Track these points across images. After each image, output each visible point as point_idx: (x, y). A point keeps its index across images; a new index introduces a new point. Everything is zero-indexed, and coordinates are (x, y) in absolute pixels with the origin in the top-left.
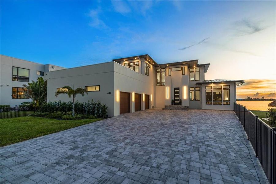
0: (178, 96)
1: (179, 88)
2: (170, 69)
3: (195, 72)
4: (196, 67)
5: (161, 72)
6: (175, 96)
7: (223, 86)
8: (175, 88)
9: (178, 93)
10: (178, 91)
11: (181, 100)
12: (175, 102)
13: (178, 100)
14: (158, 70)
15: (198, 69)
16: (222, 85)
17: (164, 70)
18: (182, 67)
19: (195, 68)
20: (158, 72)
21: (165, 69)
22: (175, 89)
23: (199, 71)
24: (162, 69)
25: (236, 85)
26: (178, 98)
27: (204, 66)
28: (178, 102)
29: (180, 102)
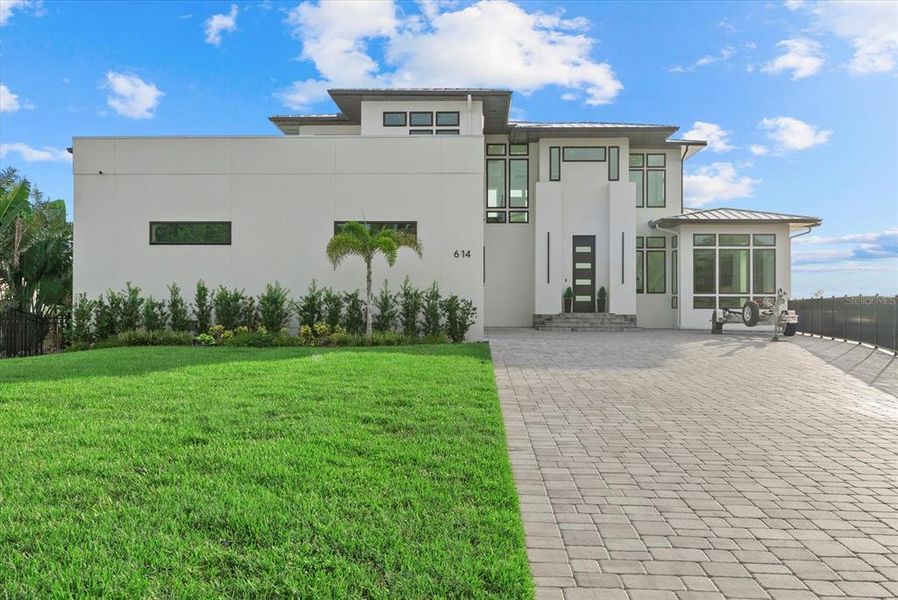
0: (590, 274)
1: (594, 237)
2: (555, 152)
3: (646, 168)
5: (508, 157)
6: (577, 274)
7: (754, 236)
8: (574, 237)
9: (591, 258)
10: (588, 249)
11: (602, 289)
12: (574, 299)
13: (590, 290)
16: (751, 231)
17: (523, 150)
18: (607, 146)
19: (645, 153)
20: (497, 157)
21: (525, 147)
22: (578, 240)
23: (663, 168)
24: (511, 144)
25: (791, 234)
26: (588, 282)
27: (684, 148)
28: (588, 298)
29: (597, 297)
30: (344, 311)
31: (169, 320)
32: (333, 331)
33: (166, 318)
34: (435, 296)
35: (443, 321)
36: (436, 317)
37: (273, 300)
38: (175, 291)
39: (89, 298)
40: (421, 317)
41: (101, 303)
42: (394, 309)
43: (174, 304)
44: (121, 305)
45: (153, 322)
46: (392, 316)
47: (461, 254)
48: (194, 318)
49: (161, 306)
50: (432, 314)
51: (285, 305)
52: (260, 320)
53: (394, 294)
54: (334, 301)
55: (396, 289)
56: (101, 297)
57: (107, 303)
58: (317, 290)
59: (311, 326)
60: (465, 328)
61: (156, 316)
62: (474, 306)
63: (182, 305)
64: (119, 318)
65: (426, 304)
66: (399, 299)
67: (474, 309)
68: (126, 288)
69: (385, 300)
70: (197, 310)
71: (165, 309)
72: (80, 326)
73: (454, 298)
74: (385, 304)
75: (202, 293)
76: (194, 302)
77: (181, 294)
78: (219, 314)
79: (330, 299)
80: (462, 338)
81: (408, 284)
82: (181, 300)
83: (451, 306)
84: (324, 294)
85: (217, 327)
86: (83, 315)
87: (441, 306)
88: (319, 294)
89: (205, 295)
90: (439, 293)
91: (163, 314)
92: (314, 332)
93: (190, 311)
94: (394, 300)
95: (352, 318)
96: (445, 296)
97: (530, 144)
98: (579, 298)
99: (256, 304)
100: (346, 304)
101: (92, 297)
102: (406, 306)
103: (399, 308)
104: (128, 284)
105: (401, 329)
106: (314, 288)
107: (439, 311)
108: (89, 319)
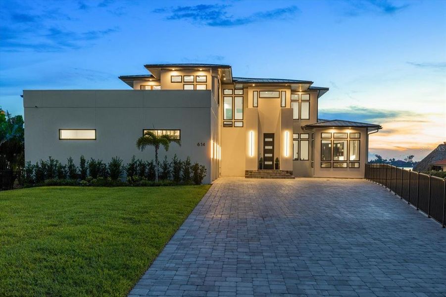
0: (272, 151)
1: (274, 134)
2: (256, 93)
3: (300, 101)
4: (302, 92)
5: (233, 96)
6: (266, 151)
7: (350, 133)
8: (264, 134)
9: (272, 144)
10: (271, 140)
11: (277, 159)
13: (271, 159)
14: (227, 92)
15: (307, 97)
16: (349, 131)
17: (241, 92)
18: (280, 90)
19: (300, 93)
20: (228, 96)
22: (266, 135)
23: (309, 101)
24: (235, 89)
25: (369, 133)
26: (271, 155)
27: (318, 91)
28: (271, 163)
29: (275, 163)
30: (147, 170)
31: (68, 174)
32: (141, 179)
33: (67, 173)
34: (188, 163)
35: (192, 175)
36: (189, 173)
37: (115, 165)
38: (71, 161)
39: (32, 164)
40: (182, 173)
41: (37, 166)
42: (170, 169)
43: (70, 167)
44: (47, 167)
45: (61, 175)
46: (169, 172)
47: (200, 144)
48: (80, 173)
49: (64, 167)
50: (187, 172)
51: (121, 168)
52: (109, 174)
53: (170, 162)
54: (143, 166)
55: (170, 161)
56: (37, 163)
57: (40, 166)
58: (135, 161)
59: (131, 177)
60: (202, 178)
61: (62, 172)
62: (205, 168)
63: (74, 167)
64: (46, 173)
65: (184, 167)
66: (172, 165)
67: (206, 170)
68: (49, 160)
69: (165, 165)
70: (81, 169)
71: (66, 169)
72: (28, 176)
73: (197, 164)
74: (165, 167)
75: (83, 162)
76: (79, 166)
77: (74, 162)
78: (91, 171)
79: (140, 164)
80: (201, 182)
81: (176, 158)
82: (73, 165)
83: (196, 168)
84: (138, 163)
85: (89, 177)
86: (29, 171)
87: (191, 168)
88: (136, 162)
89: (84, 163)
90: (190, 162)
91: (65, 171)
92: (133, 180)
93: (78, 170)
94: (170, 166)
95: (150, 173)
96: (193, 164)
97: (244, 89)
98: (266, 163)
99: (107, 167)
100: (148, 167)
101: (33, 163)
102: (175, 168)
103: (172, 169)
104: (50, 157)
105: (172, 179)
106: (134, 159)
107: (190, 170)
108: (32, 174)
